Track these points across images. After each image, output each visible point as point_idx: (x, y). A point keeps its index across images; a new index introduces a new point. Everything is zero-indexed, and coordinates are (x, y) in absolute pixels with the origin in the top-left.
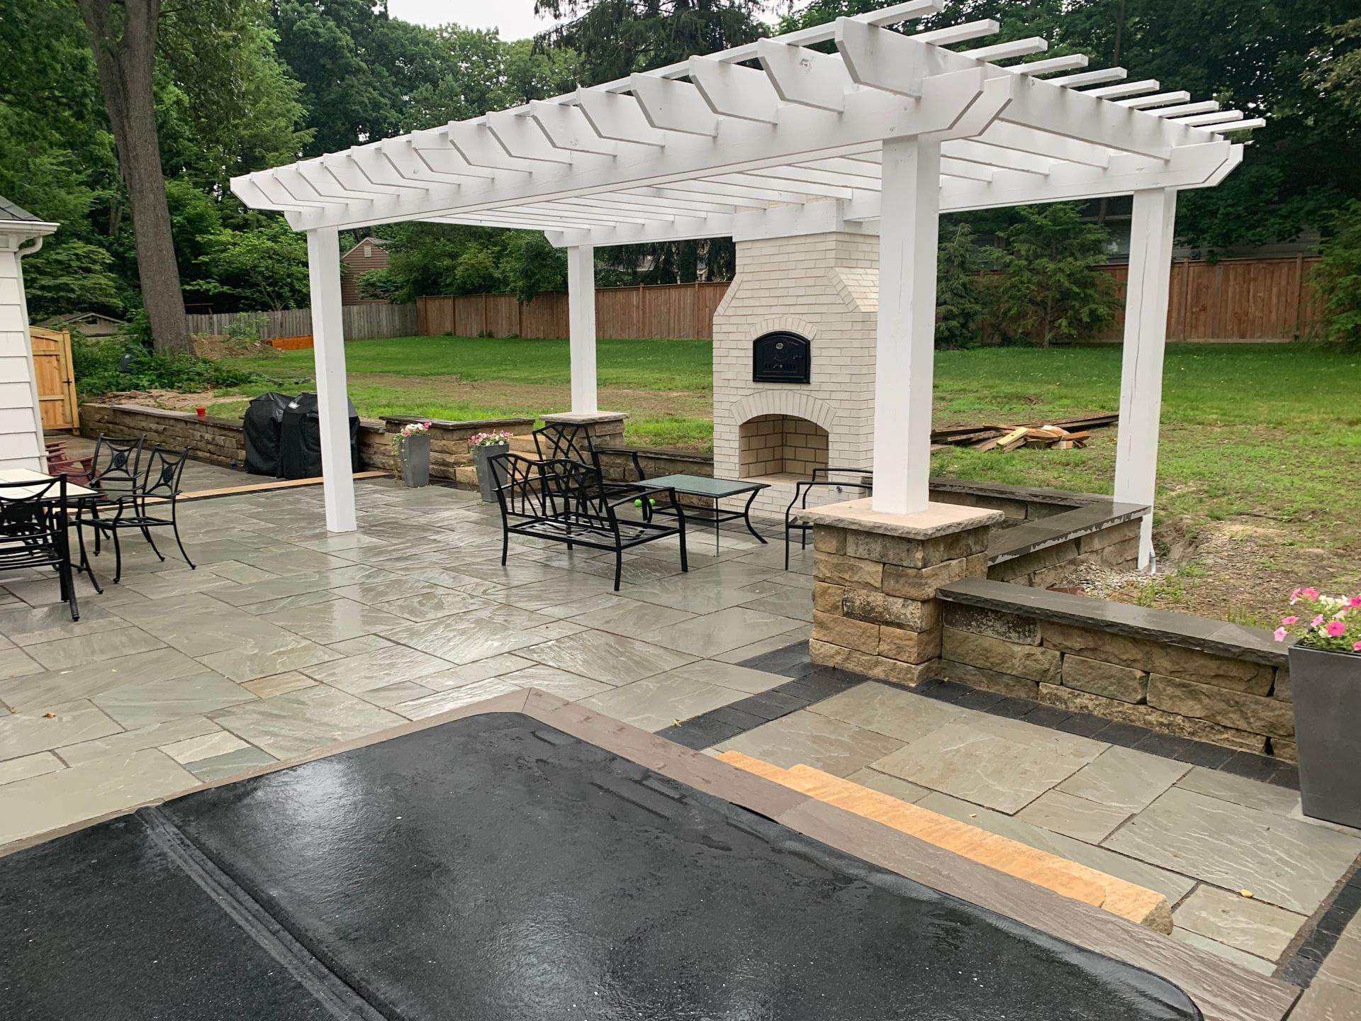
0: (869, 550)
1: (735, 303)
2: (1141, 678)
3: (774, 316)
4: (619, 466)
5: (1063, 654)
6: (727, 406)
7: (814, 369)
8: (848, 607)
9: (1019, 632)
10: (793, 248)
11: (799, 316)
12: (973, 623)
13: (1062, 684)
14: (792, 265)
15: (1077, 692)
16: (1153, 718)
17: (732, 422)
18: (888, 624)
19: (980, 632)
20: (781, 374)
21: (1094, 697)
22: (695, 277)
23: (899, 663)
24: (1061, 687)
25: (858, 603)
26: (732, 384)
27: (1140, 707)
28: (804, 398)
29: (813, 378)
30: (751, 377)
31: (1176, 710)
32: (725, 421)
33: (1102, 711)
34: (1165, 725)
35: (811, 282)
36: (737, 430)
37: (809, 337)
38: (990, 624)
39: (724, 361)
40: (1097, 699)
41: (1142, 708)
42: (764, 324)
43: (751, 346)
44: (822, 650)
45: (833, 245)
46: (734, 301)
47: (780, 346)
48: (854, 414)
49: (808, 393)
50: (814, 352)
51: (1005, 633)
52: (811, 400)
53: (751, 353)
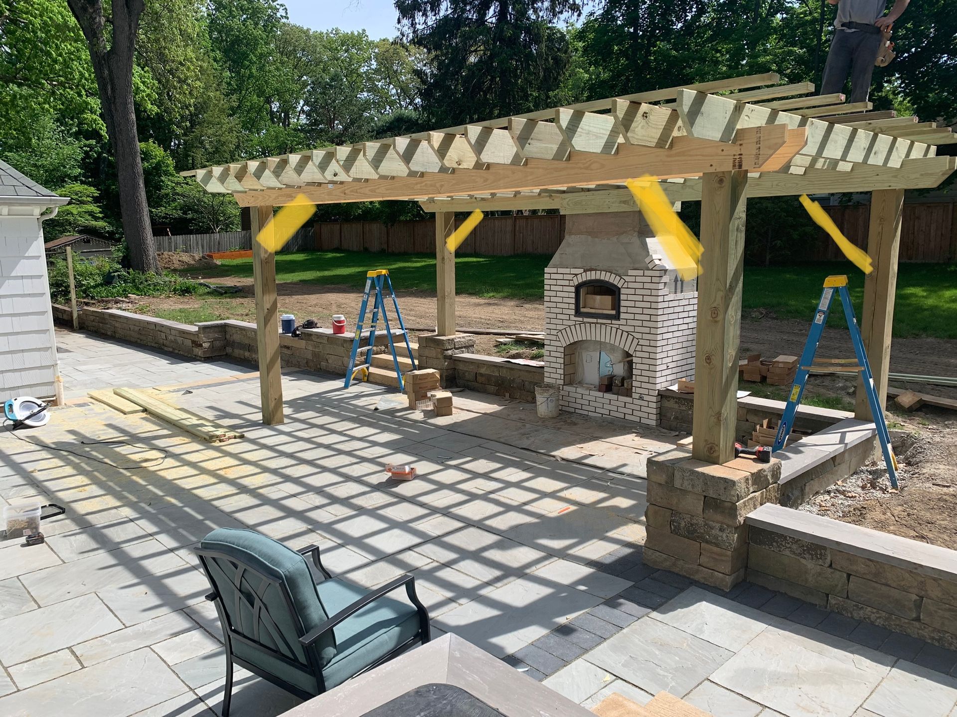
0: (693, 485)
2: (915, 601)
5: (849, 575)
6: (554, 332)
8: (675, 527)
9: (812, 555)
12: (774, 544)
13: (848, 597)
15: (860, 606)
16: (925, 633)
17: (558, 344)
18: (707, 542)
19: (780, 551)
21: (875, 611)
23: (716, 573)
24: (847, 600)
25: (683, 524)
26: (559, 316)
27: (914, 622)
28: (614, 330)
30: (573, 313)
31: (946, 629)
32: (553, 343)
33: (882, 623)
34: (936, 640)
36: (562, 350)
38: (788, 546)
39: (553, 300)
40: (877, 613)
41: (917, 624)
43: (573, 290)
44: (653, 557)
51: (801, 554)
53: (573, 295)
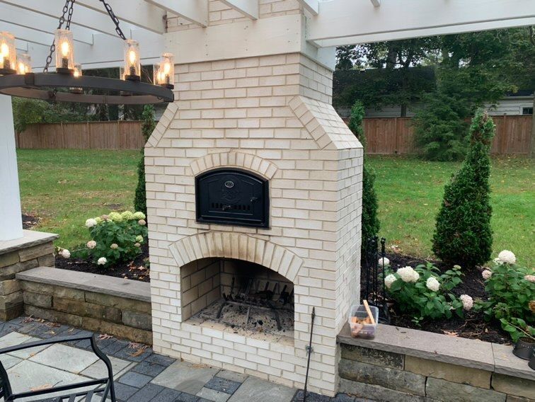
1: (170, 134)
3: (220, 151)
4: (46, 294)
6: (166, 245)
7: (273, 213)
10: (242, 73)
11: (254, 152)
14: (241, 93)
17: (169, 262)
20: (230, 215)
22: (118, 118)
26: (170, 221)
28: (261, 243)
29: (273, 222)
30: (194, 217)
32: (162, 261)
35: (267, 113)
36: (178, 271)
37: (268, 176)
39: (159, 196)
42: (208, 159)
43: (193, 182)
45: (296, 69)
46: (169, 131)
47: (230, 184)
48: (327, 266)
49: (267, 238)
50: (273, 192)
52: (270, 246)
53: (193, 190)
